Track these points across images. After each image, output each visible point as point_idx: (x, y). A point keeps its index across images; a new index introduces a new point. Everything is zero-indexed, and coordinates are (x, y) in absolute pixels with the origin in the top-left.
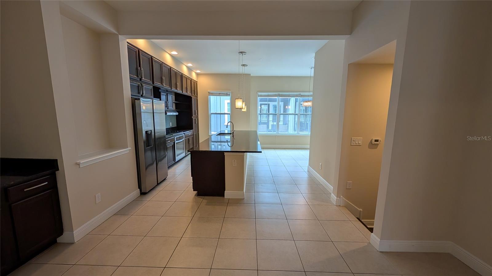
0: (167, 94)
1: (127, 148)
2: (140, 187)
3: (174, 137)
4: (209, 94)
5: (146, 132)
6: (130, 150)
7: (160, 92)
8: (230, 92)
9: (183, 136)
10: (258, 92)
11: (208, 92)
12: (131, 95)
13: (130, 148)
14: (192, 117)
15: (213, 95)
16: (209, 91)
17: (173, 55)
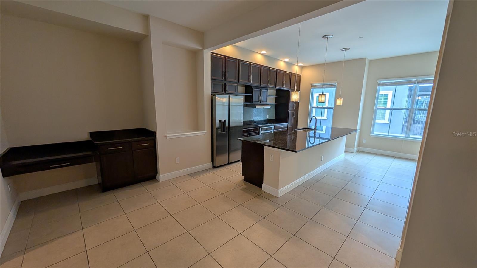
0: (261, 90)
1: (204, 131)
2: (213, 161)
3: (258, 128)
4: (311, 87)
5: (220, 121)
6: (206, 133)
7: (253, 88)
8: (336, 82)
9: (272, 127)
10: (378, 80)
11: (311, 85)
12: (211, 92)
13: (206, 132)
14: (289, 111)
15: (316, 87)
16: (312, 83)
17: (264, 54)
